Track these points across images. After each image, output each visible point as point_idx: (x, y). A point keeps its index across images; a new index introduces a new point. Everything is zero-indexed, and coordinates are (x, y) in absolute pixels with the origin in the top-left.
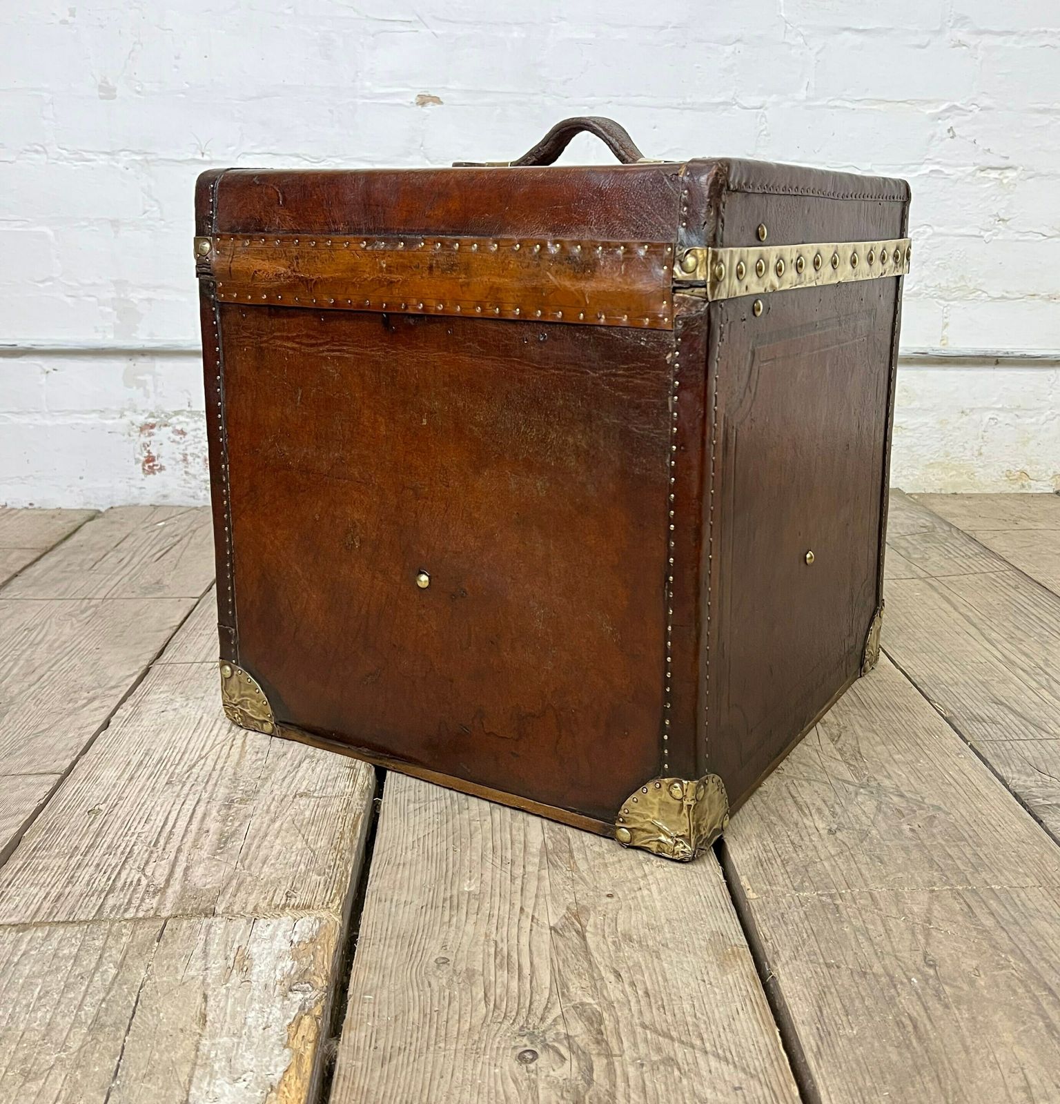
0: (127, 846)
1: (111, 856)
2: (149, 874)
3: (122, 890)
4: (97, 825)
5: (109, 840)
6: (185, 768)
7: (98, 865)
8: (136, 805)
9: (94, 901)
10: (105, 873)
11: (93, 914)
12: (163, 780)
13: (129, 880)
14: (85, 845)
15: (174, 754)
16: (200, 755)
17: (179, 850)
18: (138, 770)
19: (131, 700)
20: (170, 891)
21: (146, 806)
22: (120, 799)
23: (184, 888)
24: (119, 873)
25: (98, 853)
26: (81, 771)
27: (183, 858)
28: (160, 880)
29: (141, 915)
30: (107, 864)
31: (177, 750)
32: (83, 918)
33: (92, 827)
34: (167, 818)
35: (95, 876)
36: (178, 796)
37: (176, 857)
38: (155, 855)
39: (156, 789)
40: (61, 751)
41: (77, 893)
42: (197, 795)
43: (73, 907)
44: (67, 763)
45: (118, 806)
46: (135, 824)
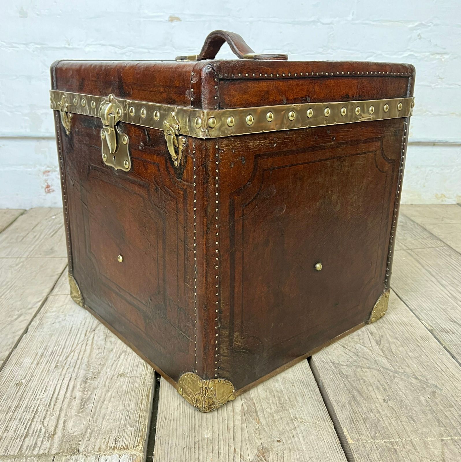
0: (35, 406)
1: (27, 413)
2: (46, 425)
3: (32, 435)
4: (20, 393)
5: (26, 402)
6: (64, 358)
7: (20, 419)
8: (40, 381)
9: (18, 443)
10: (24, 424)
11: (17, 451)
12: (53, 365)
13: (36, 429)
14: (14, 406)
15: (59, 349)
16: (71, 350)
17: (61, 410)
18: (41, 358)
19: (38, 316)
20: (56, 436)
21: (45, 381)
22: (32, 376)
23: (63, 434)
24: (31, 424)
25: (21, 410)
26: (13, 359)
27: (62, 415)
28: (51, 429)
29: (41, 452)
30: (25, 419)
31: (60, 347)
32: (12, 454)
33: (18, 394)
34: (55, 389)
35: (19, 426)
36: (61, 375)
37: (59, 414)
38: (49, 413)
39: (50, 371)
40: (4, 346)
41: (10, 437)
42: (70, 375)
43: (7, 446)
44: (7, 353)
45: (31, 381)
46: (39, 392)
